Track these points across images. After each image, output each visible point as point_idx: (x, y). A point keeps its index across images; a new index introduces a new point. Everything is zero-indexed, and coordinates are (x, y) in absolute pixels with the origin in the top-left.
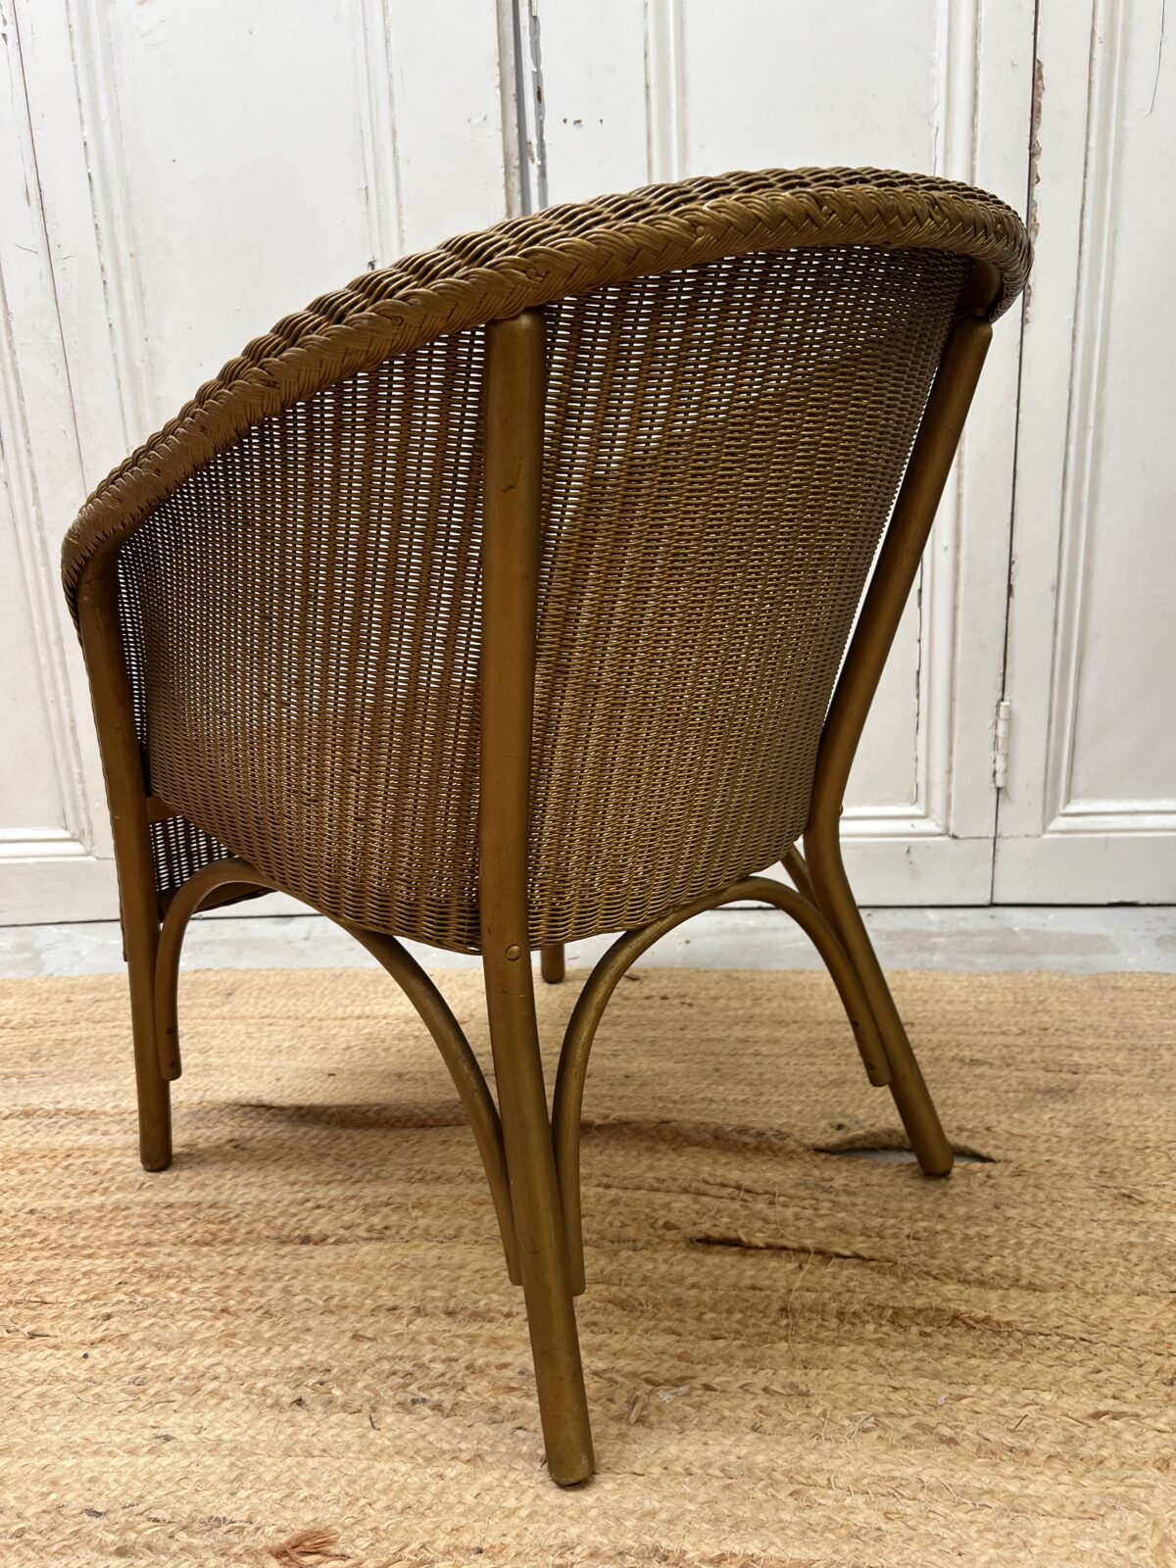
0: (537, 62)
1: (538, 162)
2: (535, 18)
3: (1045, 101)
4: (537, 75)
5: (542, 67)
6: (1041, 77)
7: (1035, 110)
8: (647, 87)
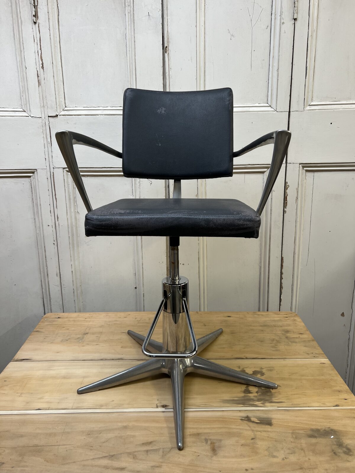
3: (284, 264)
6: (283, 260)
7: (282, 266)
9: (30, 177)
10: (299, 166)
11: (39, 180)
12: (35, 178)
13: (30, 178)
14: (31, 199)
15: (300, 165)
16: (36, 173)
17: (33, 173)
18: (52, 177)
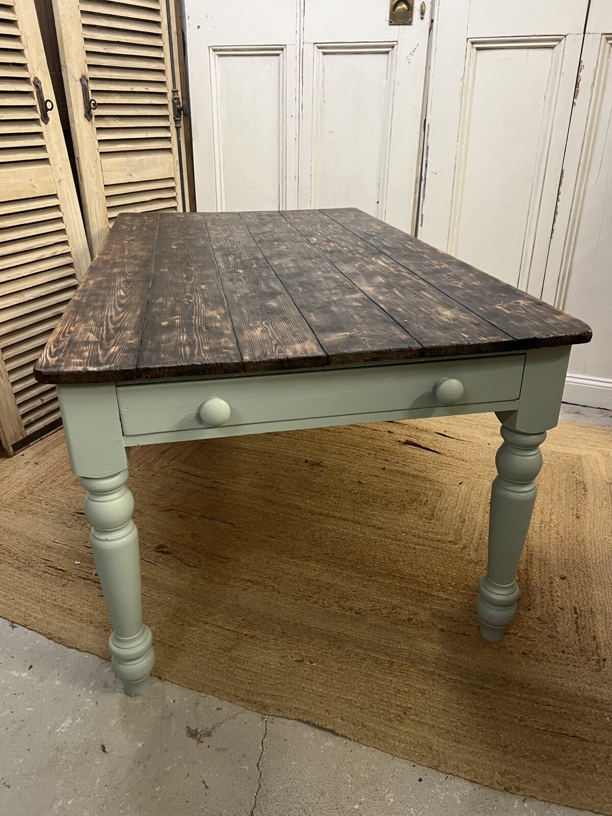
0: (427, 157)
1: (424, 182)
2: (428, 147)
3: (563, 180)
4: (427, 161)
5: (428, 159)
6: (563, 174)
7: (560, 183)
8: (455, 166)
9: (278, 55)
10: (601, 38)
11: (288, 58)
12: (283, 56)
13: (279, 57)
14: (277, 83)
15: (603, 37)
16: (285, 49)
17: (282, 50)
18: (302, 53)
